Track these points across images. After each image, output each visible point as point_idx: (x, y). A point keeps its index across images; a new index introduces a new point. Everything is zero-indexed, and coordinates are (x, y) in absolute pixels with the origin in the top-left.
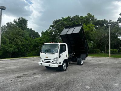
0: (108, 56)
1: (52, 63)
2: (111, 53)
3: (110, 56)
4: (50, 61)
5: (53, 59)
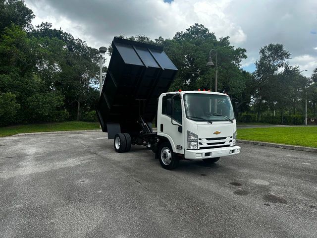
4: (224, 143)
5: (232, 135)
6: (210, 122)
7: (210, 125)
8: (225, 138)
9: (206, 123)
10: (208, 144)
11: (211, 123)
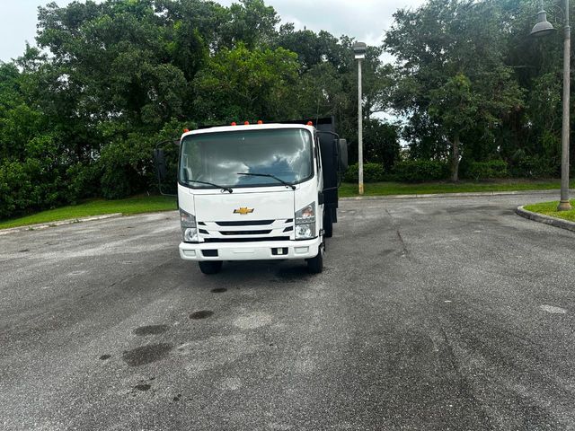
0: (356, 193)
1: (287, 238)
2: (365, 181)
3: (361, 191)
4: (268, 232)
5: (293, 217)
6: (229, 189)
7: (227, 196)
8: (270, 222)
9: (218, 191)
10: (223, 233)
11: (231, 192)
